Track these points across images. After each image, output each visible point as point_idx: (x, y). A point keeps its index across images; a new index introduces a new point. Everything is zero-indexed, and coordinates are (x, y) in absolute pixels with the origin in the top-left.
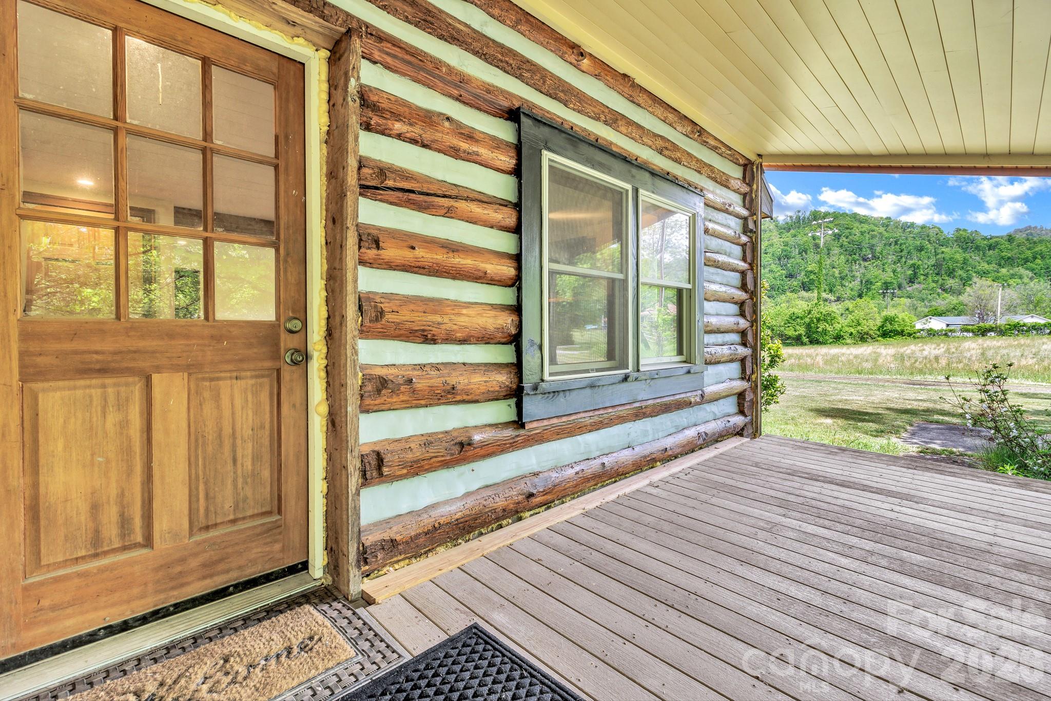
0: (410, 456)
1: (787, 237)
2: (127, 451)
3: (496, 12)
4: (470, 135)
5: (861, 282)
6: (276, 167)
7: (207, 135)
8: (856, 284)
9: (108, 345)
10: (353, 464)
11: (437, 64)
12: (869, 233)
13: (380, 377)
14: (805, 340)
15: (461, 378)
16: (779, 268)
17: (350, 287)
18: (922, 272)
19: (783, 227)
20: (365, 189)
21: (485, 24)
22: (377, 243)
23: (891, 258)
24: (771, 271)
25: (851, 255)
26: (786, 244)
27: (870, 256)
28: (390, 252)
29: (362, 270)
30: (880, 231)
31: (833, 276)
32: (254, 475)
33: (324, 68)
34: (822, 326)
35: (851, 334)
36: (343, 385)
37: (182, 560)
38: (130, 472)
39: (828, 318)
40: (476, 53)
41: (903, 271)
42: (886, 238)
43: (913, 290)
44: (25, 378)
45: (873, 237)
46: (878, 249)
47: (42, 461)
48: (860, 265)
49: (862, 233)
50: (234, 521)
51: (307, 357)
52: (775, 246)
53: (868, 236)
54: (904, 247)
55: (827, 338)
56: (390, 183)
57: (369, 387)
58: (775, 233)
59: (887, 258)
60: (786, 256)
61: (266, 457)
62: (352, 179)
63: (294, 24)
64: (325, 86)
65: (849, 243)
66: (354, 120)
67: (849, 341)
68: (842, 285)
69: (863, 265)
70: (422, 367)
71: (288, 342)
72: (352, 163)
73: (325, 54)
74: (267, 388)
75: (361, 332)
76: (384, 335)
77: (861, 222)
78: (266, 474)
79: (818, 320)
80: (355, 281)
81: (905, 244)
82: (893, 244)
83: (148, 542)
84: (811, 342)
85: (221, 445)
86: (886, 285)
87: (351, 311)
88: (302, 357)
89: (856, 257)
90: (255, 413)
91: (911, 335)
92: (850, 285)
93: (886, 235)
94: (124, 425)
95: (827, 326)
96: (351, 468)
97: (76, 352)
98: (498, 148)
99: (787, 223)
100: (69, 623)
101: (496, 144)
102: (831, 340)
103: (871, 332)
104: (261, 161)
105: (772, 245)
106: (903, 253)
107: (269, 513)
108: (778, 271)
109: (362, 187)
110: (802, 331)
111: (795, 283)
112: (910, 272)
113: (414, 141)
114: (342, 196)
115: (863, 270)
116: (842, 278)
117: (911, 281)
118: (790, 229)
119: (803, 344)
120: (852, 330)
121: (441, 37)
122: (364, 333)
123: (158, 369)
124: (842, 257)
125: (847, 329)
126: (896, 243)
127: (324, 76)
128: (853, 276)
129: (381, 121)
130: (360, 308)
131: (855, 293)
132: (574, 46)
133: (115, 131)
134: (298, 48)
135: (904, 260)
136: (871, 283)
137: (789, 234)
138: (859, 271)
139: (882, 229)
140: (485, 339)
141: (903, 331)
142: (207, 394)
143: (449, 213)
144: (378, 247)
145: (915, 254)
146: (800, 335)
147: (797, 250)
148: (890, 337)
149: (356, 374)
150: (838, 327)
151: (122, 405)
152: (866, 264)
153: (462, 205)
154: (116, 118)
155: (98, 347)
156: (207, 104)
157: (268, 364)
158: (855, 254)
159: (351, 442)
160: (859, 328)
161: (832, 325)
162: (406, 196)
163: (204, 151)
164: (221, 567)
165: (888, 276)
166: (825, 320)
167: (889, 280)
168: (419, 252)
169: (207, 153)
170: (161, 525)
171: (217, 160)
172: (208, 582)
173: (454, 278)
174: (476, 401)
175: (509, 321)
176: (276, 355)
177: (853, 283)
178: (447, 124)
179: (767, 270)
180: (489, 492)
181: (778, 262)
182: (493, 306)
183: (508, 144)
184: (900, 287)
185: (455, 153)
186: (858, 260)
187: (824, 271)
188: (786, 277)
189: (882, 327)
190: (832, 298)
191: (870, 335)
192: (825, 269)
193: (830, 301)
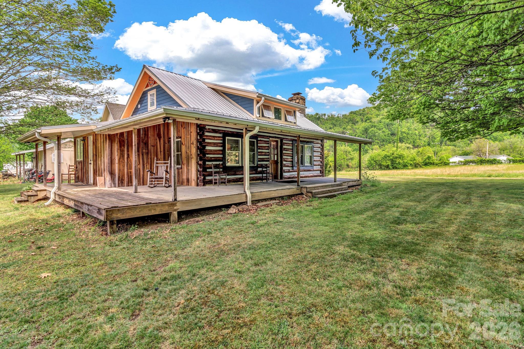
5: (430, 137)
8: (427, 139)
14: (391, 167)
16: (387, 130)
34: (398, 161)
35: (411, 164)
55: (400, 166)
60: (391, 124)
67: (410, 168)
68: (420, 139)
79: (396, 158)
84: (393, 168)
95: (401, 160)
102: (402, 167)
103: (420, 163)
110: (389, 163)
116: (420, 136)
119: (389, 169)
120: (412, 163)
125: (409, 162)
141: (434, 163)
146: (388, 165)
150: (405, 161)
160: (415, 161)
161: (403, 160)
166: (400, 158)
180: (290, 175)
187: (410, 132)
188: (391, 135)
189: (425, 161)
190: (411, 147)
191: (419, 165)
192: (411, 131)
193: (410, 148)
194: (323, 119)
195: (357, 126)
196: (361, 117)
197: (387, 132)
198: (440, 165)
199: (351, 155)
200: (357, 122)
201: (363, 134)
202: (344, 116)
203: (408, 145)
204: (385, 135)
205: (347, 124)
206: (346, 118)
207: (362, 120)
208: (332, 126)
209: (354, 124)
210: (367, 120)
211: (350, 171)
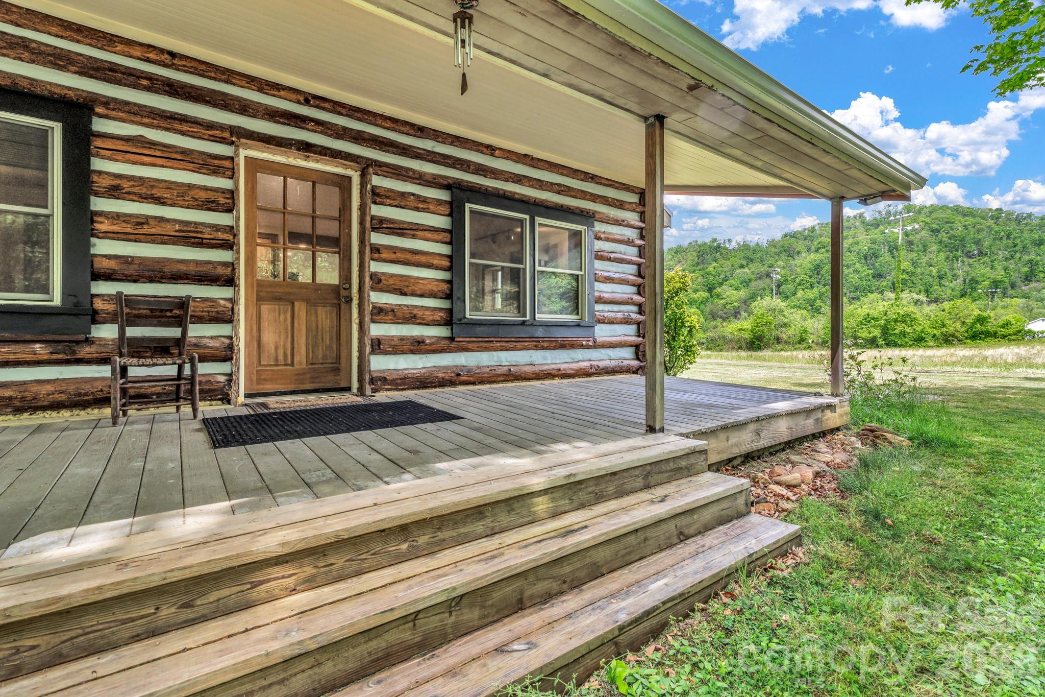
0: (393, 343)
1: (875, 234)
2: (286, 329)
3: (440, 140)
4: (425, 200)
5: (965, 281)
6: (340, 221)
7: (314, 211)
8: (958, 284)
9: (281, 290)
10: (368, 342)
11: (408, 170)
12: (974, 227)
13: (380, 308)
14: (881, 342)
15: (419, 312)
16: (866, 268)
17: (367, 270)
18: (1041, 269)
19: (871, 223)
20: (374, 229)
21: (434, 147)
22: (378, 251)
23: (1002, 254)
24: (856, 271)
25: (952, 252)
26: (874, 242)
27: (976, 252)
28: (384, 255)
29: (372, 262)
30: (988, 224)
31: (930, 274)
32: (330, 346)
33: (359, 179)
34: (899, 328)
35: (934, 336)
36: (364, 310)
37: (304, 374)
38: (287, 338)
39: (908, 319)
40: (429, 161)
41: (1017, 268)
42: (996, 232)
43: (1030, 289)
44: (258, 300)
45: (979, 231)
46: (986, 244)
47: (262, 329)
48: (963, 262)
49: (965, 227)
50: (322, 364)
51: (351, 300)
52: (860, 244)
53: (972, 230)
54: (1018, 241)
55: (907, 340)
56: (385, 226)
57: (375, 311)
58: (861, 230)
59: (997, 254)
60: (873, 254)
61: (335, 340)
62: (368, 225)
63: (346, 165)
64: (359, 187)
65: (950, 239)
66: (369, 201)
67: (931, 344)
68: (941, 285)
69: (966, 263)
70: (400, 305)
71: (343, 293)
72: (368, 219)
73: (359, 173)
74: (335, 311)
75: (372, 288)
76: (381, 290)
77: (965, 215)
78: (334, 347)
79: (896, 321)
80: (369, 267)
81: (1020, 237)
82: (1004, 238)
83: (292, 364)
84: (888, 345)
85: (317, 332)
86: (996, 284)
87: (367, 279)
88: (349, 300)
89: (959, 253)
90: (330, 321)
91: (1006, 336)
92: (951, 285)
93: (996, 228)
94: (285, 319)
95: (906, 327)
96: (367, 343)
97: (271, 292)
98: (440, 204)
99: (875, 219)
100: (269, 386)
101: (439, 202)
102: (911, 343)
103: (957, 334)
104: (334, 219)
105: (857, 243)
106: (1017, 248)
107: (336, 363)
108: (865, 271)
109: (372, 228)
110: (877, 332)
111: (884, 284)
112: (1026, 269)
113: (396, 206)
114: (364, 232)
115: (966, 268)
116: (941, 277)
117: (1027, 279)
118: (878, 225)
119: (878, 346)
120: (936, 332)
121: (411, 157)
122: (373, 289)
123: (297, 300)
124: (942, 254)
125: (929, 330)
126: (1008, 237)
127: (359, 182)
128: (955, 275)
129: (381, 200)
130: (371, 278)
131: (958, 293)
132: (489, 147)
133: (284, 213)
134: (349, 172)
135: (1018, 255)
136: (977, 282)
137: (877, 231)
138: (961, 269)
139: (991, 222)
140: (433, 295)
141: (995, 333)
142: (313, 311)
143: (414, 237)
144: (379, 253)
145: (1033, 249)
146: (875, 337)
147: (887, 248)
148: (980, 339)
149: (369, 305)
150: (919, 328)
151: (285, 313)
152: (971, 261)
153: (419, 233)
154: (284, 208)
155: (279, 290)
156: (314, 199)
157: (335, 301)
158: (957, 251)
159: (367, 333)
160: (944, 330)
161: (912, 326)
162: (392, 231)
163: (313, 217)
164: (318, 380)
165: (999, 274)
166: (904, 322)
167: (999, 278)
168: (398, 255)
169: (314, 218)
170: (296, 359)
171: (317, 220)
172: (312, 385)
173: (417, 266)
174: (428, 325)
175: (446, 287)
176: (339, 298)
177: (954, 282)
178: (412, 197)
179: (851, 270)
180: (435, 369)
181: (864, 262)
182: (438, 280)
183: (446, 202)
184: (1013, 286)
185: (417, 209)
186: (960, 256)
187: (919, 270)
188: (874, 277)
189: (971, 328)
190: (925, 299)
191: (957, 337)
192: (921, 267)
193: (922, 303)
194: (727, 249)
195: (798, 261)
196: (808, 243)
197: (867, 272)
198: (1013, 337)
199: (784, 316)
200: (799, 253)
201: (810, 277)
202: (772, 244)
203: (915, 296)
204: (860, 278)
205: (777, 257)
206: (775, 247)
207: (809, 250)
208: (744, 263)
209: (792, 257)
210: (819, 248)
211: (782, 350)
